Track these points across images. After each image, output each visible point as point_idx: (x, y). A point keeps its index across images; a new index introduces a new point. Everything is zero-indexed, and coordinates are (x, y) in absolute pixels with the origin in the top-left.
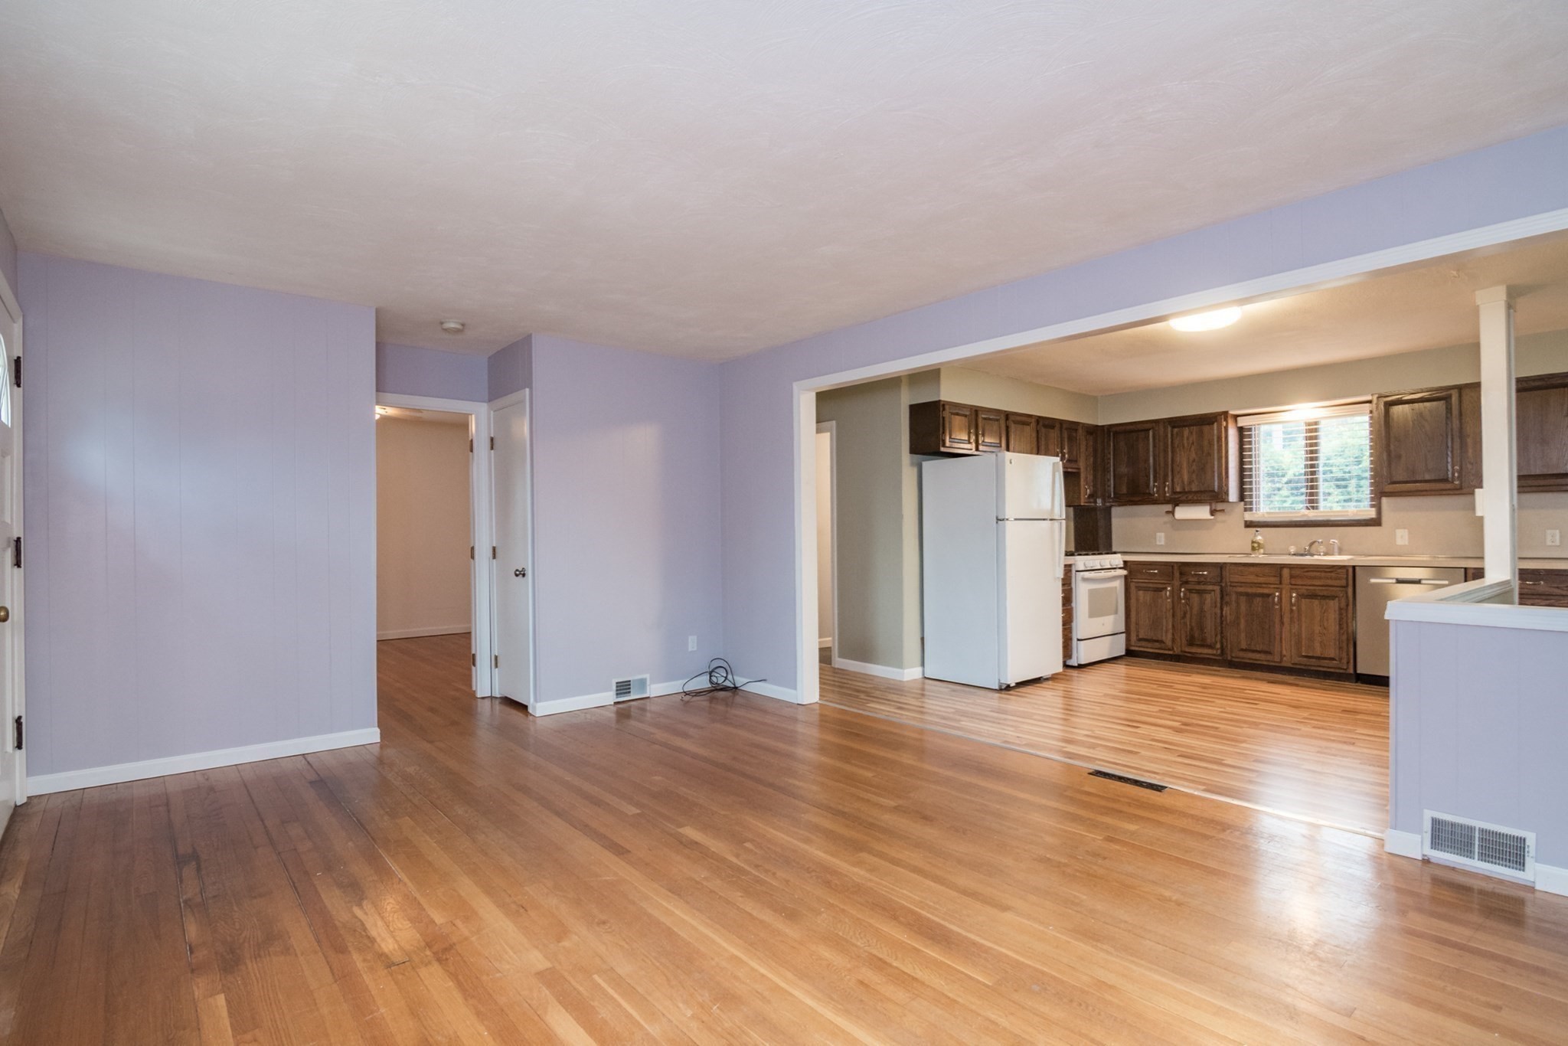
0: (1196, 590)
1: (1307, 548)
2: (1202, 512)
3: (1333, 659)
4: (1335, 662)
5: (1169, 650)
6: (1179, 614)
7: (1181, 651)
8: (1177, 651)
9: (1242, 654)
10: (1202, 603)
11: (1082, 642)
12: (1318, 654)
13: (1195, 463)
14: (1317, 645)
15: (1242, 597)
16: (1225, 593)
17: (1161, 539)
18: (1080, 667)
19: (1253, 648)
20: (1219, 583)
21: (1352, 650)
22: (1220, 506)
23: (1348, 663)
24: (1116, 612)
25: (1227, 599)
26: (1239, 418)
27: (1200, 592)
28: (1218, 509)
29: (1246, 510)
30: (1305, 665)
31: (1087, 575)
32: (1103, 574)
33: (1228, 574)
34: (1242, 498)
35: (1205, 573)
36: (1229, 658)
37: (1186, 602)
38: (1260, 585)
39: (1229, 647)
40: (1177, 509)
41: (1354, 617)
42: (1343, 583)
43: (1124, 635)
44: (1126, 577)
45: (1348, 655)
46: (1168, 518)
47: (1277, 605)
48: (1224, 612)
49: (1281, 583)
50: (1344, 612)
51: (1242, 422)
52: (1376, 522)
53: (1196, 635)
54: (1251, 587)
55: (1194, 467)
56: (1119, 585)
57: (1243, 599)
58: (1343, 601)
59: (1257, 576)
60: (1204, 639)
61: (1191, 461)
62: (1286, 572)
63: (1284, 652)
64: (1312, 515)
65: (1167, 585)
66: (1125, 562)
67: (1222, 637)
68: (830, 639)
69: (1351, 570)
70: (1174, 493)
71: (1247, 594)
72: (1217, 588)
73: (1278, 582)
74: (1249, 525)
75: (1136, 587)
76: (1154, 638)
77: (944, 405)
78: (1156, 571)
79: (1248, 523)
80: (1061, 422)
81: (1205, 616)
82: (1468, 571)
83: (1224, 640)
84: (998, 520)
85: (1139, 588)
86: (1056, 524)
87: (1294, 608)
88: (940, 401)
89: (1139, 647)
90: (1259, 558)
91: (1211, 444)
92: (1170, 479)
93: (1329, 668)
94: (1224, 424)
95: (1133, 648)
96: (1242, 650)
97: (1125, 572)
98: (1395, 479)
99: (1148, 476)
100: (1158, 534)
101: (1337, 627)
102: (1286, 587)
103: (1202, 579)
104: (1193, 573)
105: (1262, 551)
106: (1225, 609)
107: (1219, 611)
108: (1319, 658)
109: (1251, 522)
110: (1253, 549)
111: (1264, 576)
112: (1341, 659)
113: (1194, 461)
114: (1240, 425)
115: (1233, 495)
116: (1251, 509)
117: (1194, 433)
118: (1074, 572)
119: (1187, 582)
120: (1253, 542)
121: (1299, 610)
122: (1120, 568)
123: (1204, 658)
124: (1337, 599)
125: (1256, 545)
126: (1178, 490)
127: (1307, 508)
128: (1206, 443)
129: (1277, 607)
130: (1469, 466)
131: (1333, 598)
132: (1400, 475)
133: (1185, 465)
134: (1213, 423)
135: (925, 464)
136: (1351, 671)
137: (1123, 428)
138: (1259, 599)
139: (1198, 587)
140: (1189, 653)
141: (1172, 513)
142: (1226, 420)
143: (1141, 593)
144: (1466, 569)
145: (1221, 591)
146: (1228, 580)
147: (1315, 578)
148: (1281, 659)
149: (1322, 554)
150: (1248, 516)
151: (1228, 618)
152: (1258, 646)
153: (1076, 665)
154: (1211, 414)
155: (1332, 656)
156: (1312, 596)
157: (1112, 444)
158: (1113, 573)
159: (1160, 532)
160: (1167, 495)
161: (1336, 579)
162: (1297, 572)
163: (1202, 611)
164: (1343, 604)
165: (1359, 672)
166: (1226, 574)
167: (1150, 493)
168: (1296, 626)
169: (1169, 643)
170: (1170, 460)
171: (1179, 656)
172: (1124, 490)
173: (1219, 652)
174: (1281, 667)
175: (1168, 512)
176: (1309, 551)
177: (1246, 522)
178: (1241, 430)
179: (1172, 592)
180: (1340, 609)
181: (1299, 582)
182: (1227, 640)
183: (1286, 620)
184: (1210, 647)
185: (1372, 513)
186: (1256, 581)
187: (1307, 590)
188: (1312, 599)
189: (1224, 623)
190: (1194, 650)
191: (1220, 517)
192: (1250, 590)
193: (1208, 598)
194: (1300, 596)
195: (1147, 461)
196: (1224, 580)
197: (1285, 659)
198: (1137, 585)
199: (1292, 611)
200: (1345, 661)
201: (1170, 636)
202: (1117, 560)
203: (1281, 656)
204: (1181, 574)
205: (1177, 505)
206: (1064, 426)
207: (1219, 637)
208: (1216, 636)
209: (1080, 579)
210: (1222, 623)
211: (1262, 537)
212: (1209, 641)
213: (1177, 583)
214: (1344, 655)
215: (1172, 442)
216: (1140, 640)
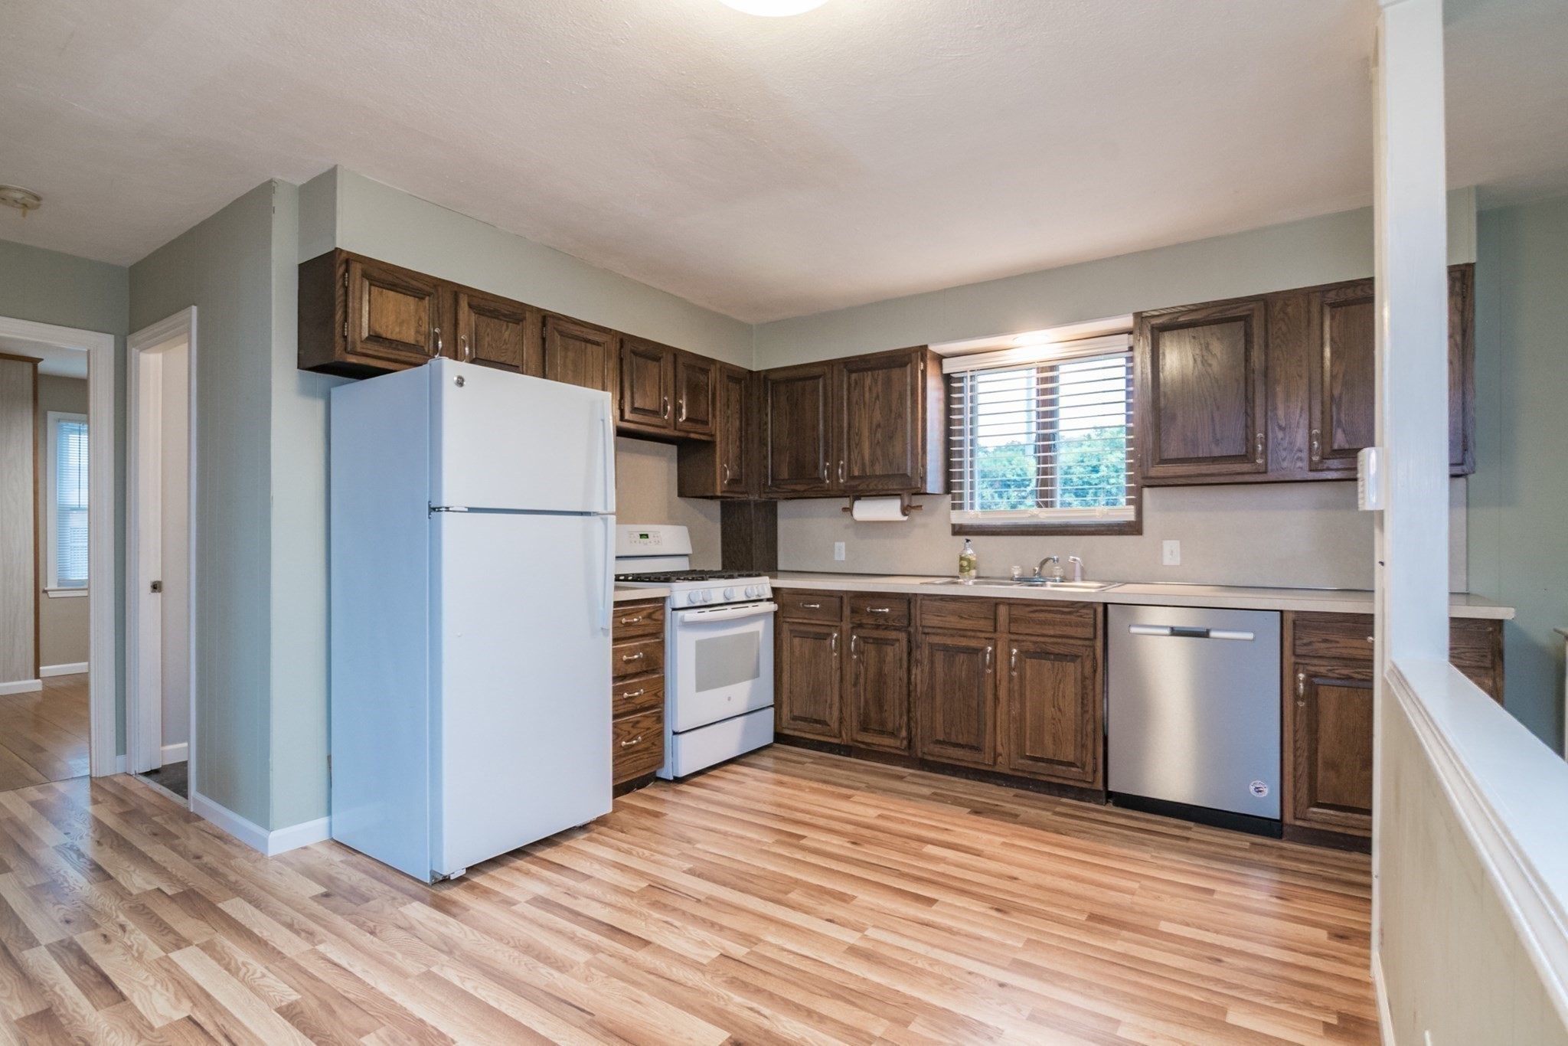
0: (874, 639)
1: (1037, 569)
2: (888, 510)
3: (1071, 764)
4: (1074, 769)
5: (835, 737)
6: (849, 677)
7: (853, 740)
8: (845, 739)
9: (937, 749)
10: (881, 661)
11: (680, 736)
12: (1050, 756)
13: (880, 430)
14: (1048, 740)
15: (939, 652)
16: (914, 645)
17: (840, 552)
18: (678, 780)
19: (953, 739)
20: (905, 629)
21: (1100, 750)
22: (917, 501)
23: (1095, 771)
24: (756, 674)
25: (917, 654)
26: (944, 361)
27: (880, 642)
28: (913, 505)
29: (954, 506)
30: (1031, 773)
31: (691, 616)
32: (729, 612)
33: (918, 613)
34: (948, 488)
35: (887, 610)
36: (920, 755)
37: (859, 658)
38: (962, 633)
39: (919, 737)
40: (857, 504)
41: (1105, 692)
42: (1088, 632)
43: (772, 709)
44: (775, 613)
45: (1095, 758)
46: (847, 521)
47: (989, 668)
48: (913, 677)
49: (995, 631)
50: (1088, 682)
51: (949, 366)
52: (1134, 528)
53: (872, 715)
54: (952, 636)
55: (879, 435)
56: (762, 629)
57: (939, 656)
58: (1088, 664)
59: (961, 617)
60: (883, 723)
61: (874, 427)
62: (1003, 610)
63: (1000, 749)
64: (1045, 516)
65: (833, 629)
66: (775, 590)
67: (909, 719)
68: (185, 744)
69: (1100, 610)
70: (851, 477)
71: (946, 648)
72: (903, 636)
73: (991, 629)
74: (958, 530)
75: (791, 631)
76: (815, 717)
77: (347, 262)
78: (818, 606)
79: (957, 528)
80: (676, 353)
81: (885, 683)
82: (1285, 615)
83: (913, 724)
84: (433, 509)
85: (795, 634)
86: (596, 523)
87: (1015, 674)
88: (337, 251)
89: (795, 730)
90: (969, 587)
91: (902, 397)
92: (846, 456)
93: (1065, 778)
94: (921, 366)
95: (787, 732)
96: (938, 742)
97: (772, 607)
98: (1166, 456)
99: (817, 452)
100: (837, 544)
101: (1079, 709)
102: (1003, 638)
103: (882, 622)
104: (868, 609)
105: (973, 573)
106: (914, 672)
107: (905, 676)
108: (1050, 761)
109: (961, 526)
110: (962, 569)
111: (970, 617)
112: (1083, 767)
113: (879, 426)
114: (946, 371)
115: (934, 481)
116: (961, 507)
117: (880, 383)
118: (668, 610)
119: (860, 626)
120: (961, 559)
121: (1022, 677)
122: (768, 600)
123: (885, 753)
124: (1079, 660)
125: (965, 563)
126: (856, 473)
127: (1039, 505)
128: (895, 395)
129: (989, 671)
130: (1280, 435)
131: (1074, 658)
132: (1173, 450)
133: (866, 433)
134: (905, 365)
135: (335, 391)
136: (1100, 786)
137: (783, 374)
138: (962, 657)
139: (875, 634)
140: (863, 743)
141: (849, 510)
142: (924, 360)
143: (797, 641)
144: (1282, 612)
145: (909, 641)
146: (918, 624)
147: (1043, 623)
148: (995, 762)
149: (1058, 578)
150: (957, 517)
151: (919, 690)
152: (960, 737)
153: (672, 778)
154: (904, 350)
155: (1071, 758)
156: (1042, 654)
157: (769, 401)
158: (751, 609)
159: (838, 541)
160: (842, 481)
161: (1077, 625)
162: (1017, 612)
163: (880, 676)
164: (1088, 670)
165: (1110, 789)
166: (916, 613)
167: (819, 478)
168: (1018, 705)
169: (835, 725)
170: (845, 425)
171: (847, 746)
172: (785, 473)
173: (905, 743)
174: (994, 773)
175: (845, 509)
176: (1039, 574)
177: (954, 526)
178: (948, 379)
179: (839, 640)
180: (1084, 678)
181: (1022, 629)
182: (916, 723)
183: (1003, 693)
184: (893, 734)
185: (1128, 514)
186: (959, 626)
187: (1035, 643)
188: (1041, 658)
189: (913, 694)
190: (869, 738)
191: (918, 518)
192: (949, 641)
193: (890, 652)
194: (1024, 654)
195: (815, 427)
196: (913, 624)
197: (1000, 759)
198: (792, 628)
199: (1011, 678)
200: (1089, 768)
201: (836, 713)
202: (762, 585)
203: (995, 754)
204: (854, 611)
205: (858, 498)
206: (680, 360)
207: (905, 718)
208: (901, 717)
209: (678, 623)
210: (909, 695)
211: (974, 550)
212: (890, 726)
213: (846, 625)
214: (1089, 759)
215: (849, 398)
216: (795, 718)
